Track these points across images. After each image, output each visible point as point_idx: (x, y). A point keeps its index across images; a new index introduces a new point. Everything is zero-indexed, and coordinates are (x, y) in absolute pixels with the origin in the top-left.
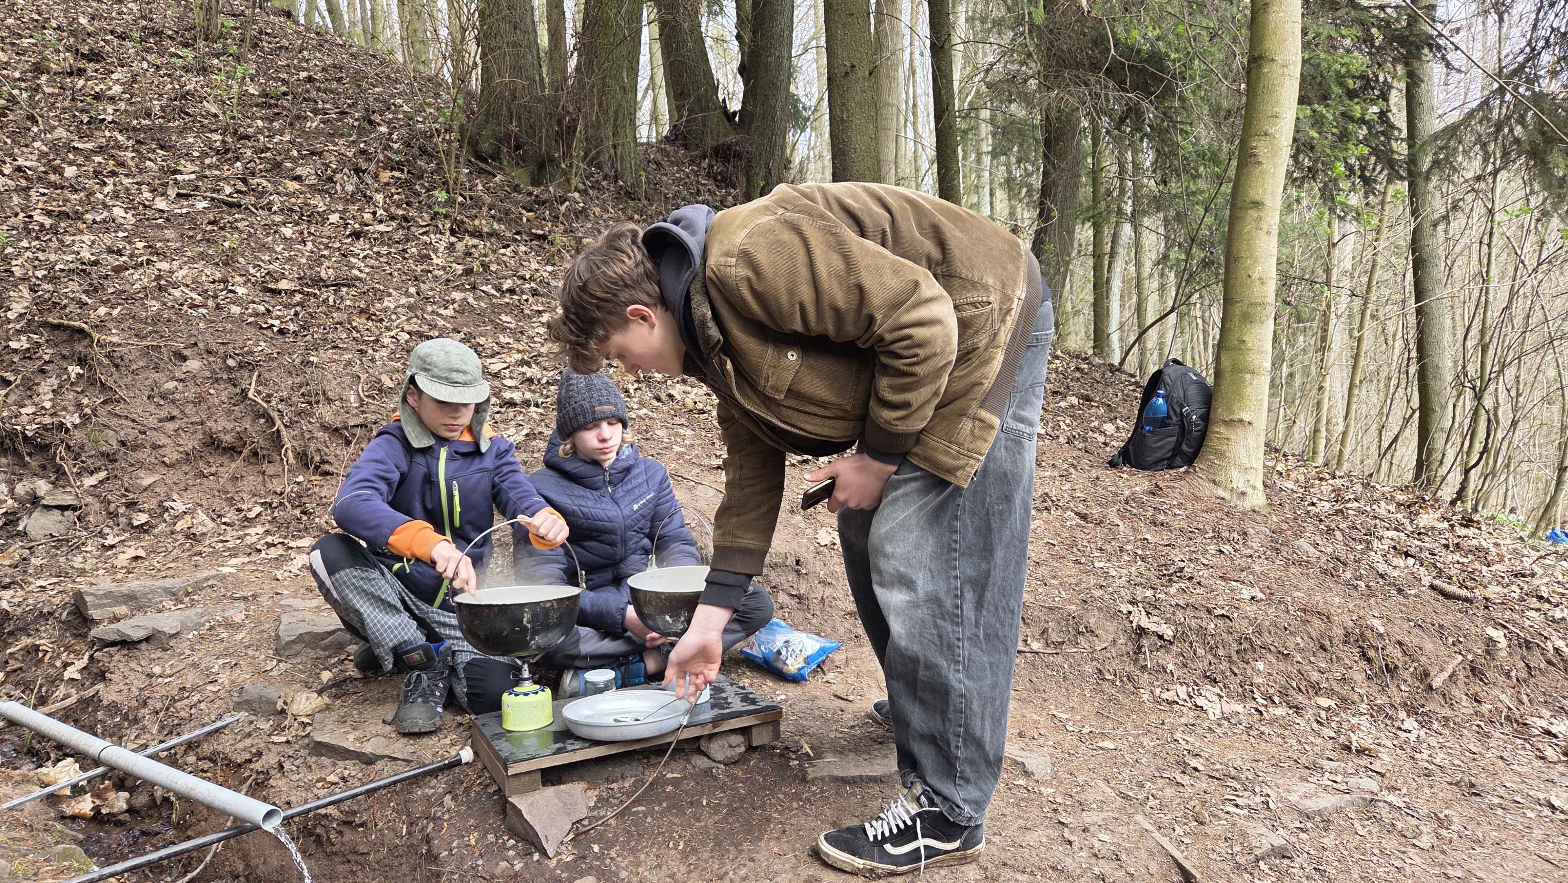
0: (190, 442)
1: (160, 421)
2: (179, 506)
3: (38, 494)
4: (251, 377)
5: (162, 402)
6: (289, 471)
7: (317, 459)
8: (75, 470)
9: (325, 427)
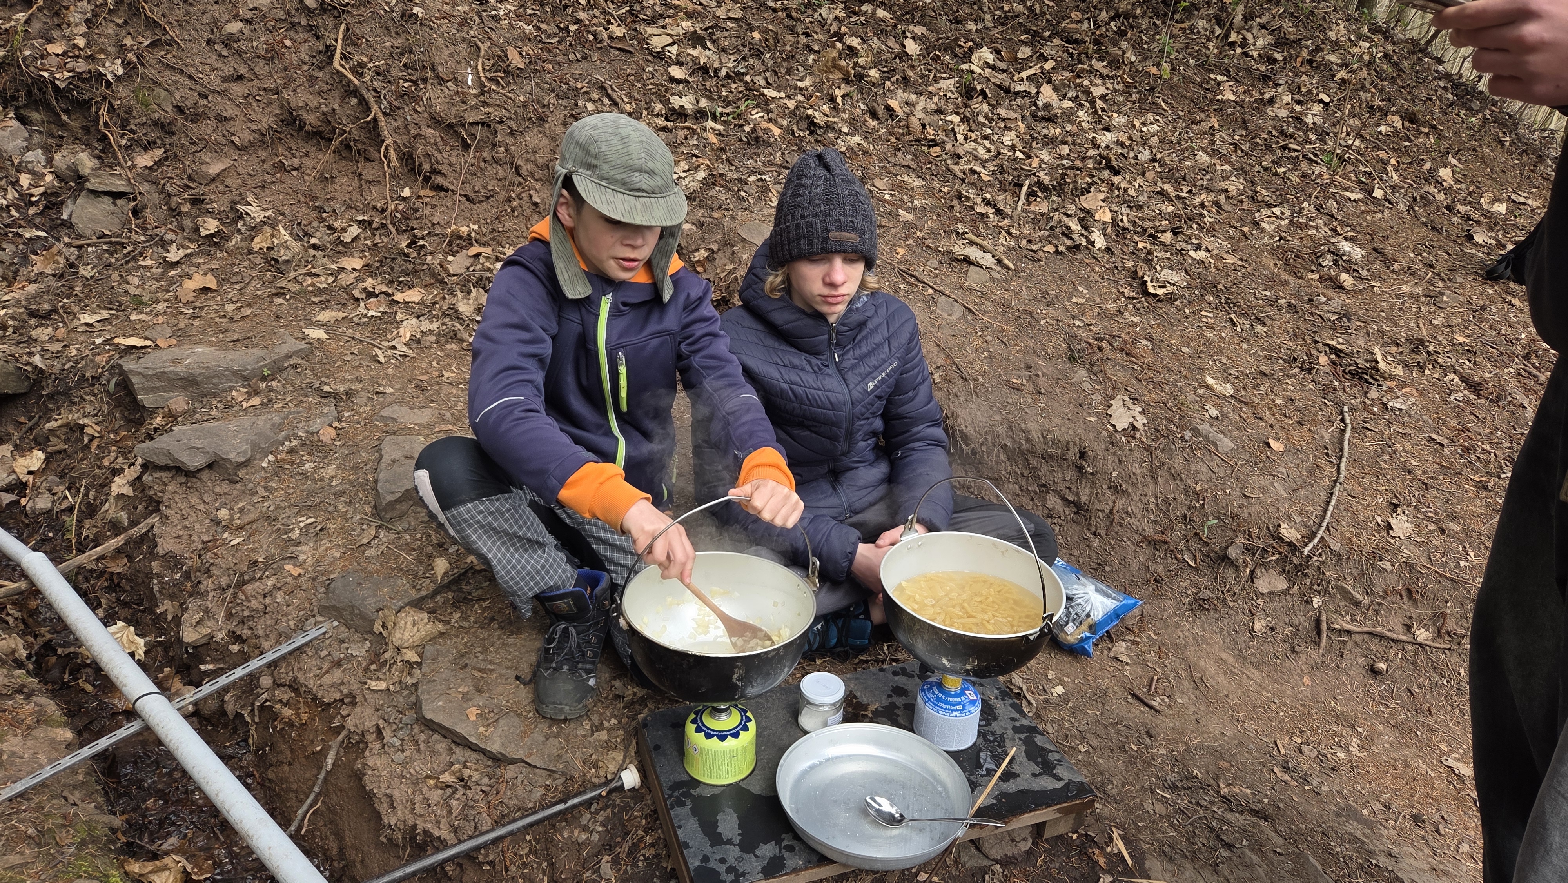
0: (266, 119)
1: (225, 80)
2: (255, 211)
3: (82, 173)
4: (336, 28)
5: (225, 53)
6: (392, 177)
7: (427, 167)
8: (124, 142)
9: (436, 121)
